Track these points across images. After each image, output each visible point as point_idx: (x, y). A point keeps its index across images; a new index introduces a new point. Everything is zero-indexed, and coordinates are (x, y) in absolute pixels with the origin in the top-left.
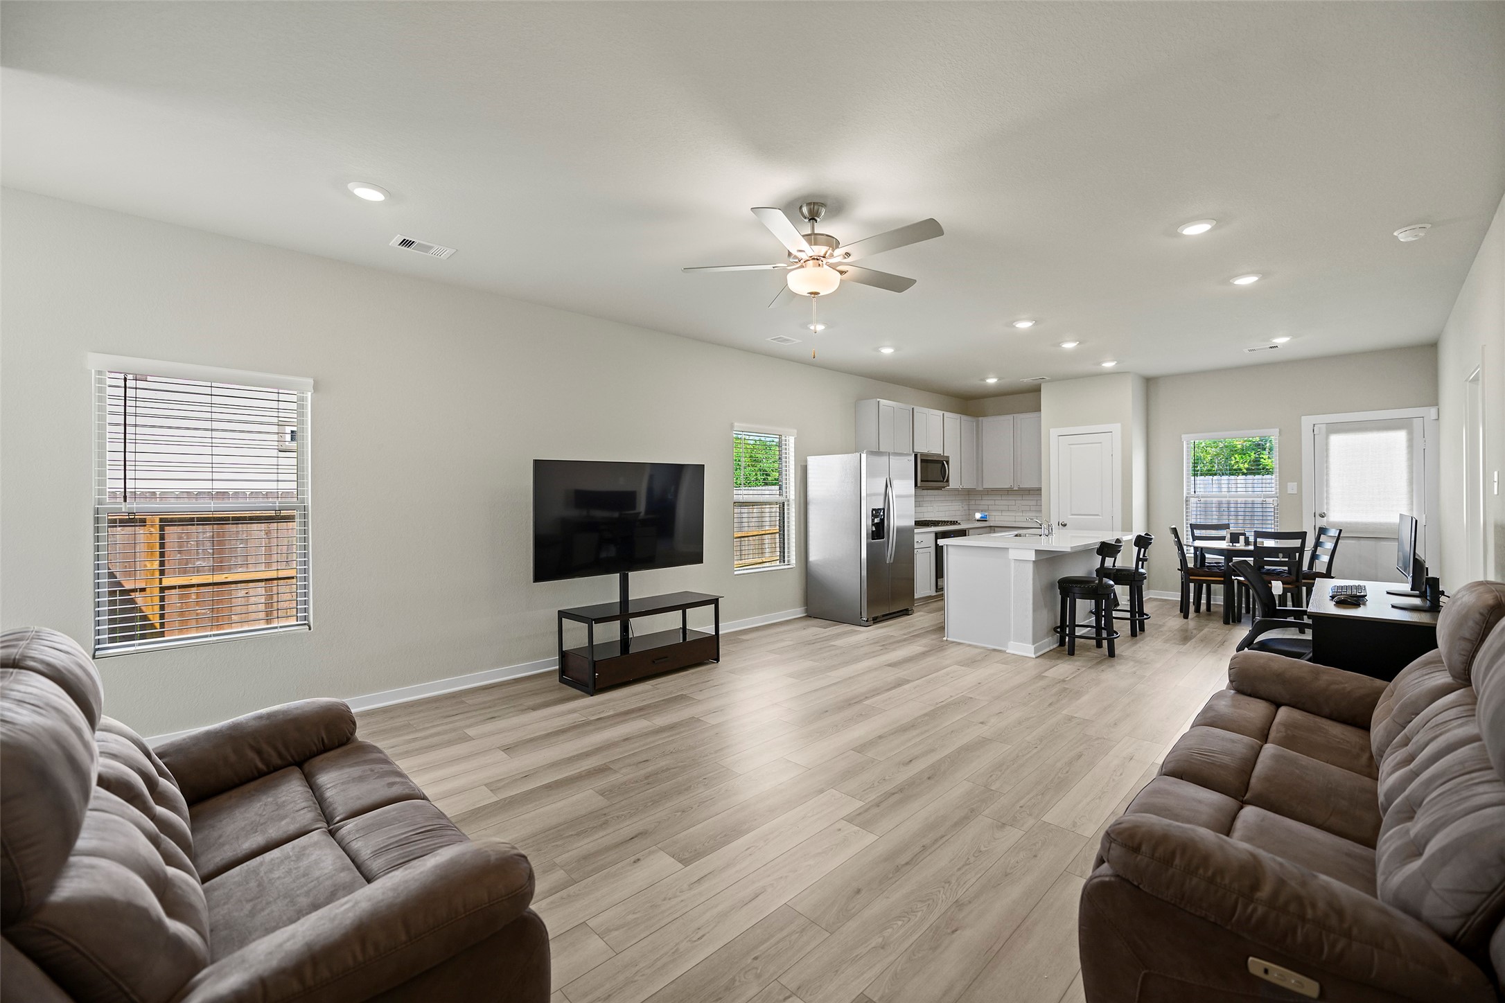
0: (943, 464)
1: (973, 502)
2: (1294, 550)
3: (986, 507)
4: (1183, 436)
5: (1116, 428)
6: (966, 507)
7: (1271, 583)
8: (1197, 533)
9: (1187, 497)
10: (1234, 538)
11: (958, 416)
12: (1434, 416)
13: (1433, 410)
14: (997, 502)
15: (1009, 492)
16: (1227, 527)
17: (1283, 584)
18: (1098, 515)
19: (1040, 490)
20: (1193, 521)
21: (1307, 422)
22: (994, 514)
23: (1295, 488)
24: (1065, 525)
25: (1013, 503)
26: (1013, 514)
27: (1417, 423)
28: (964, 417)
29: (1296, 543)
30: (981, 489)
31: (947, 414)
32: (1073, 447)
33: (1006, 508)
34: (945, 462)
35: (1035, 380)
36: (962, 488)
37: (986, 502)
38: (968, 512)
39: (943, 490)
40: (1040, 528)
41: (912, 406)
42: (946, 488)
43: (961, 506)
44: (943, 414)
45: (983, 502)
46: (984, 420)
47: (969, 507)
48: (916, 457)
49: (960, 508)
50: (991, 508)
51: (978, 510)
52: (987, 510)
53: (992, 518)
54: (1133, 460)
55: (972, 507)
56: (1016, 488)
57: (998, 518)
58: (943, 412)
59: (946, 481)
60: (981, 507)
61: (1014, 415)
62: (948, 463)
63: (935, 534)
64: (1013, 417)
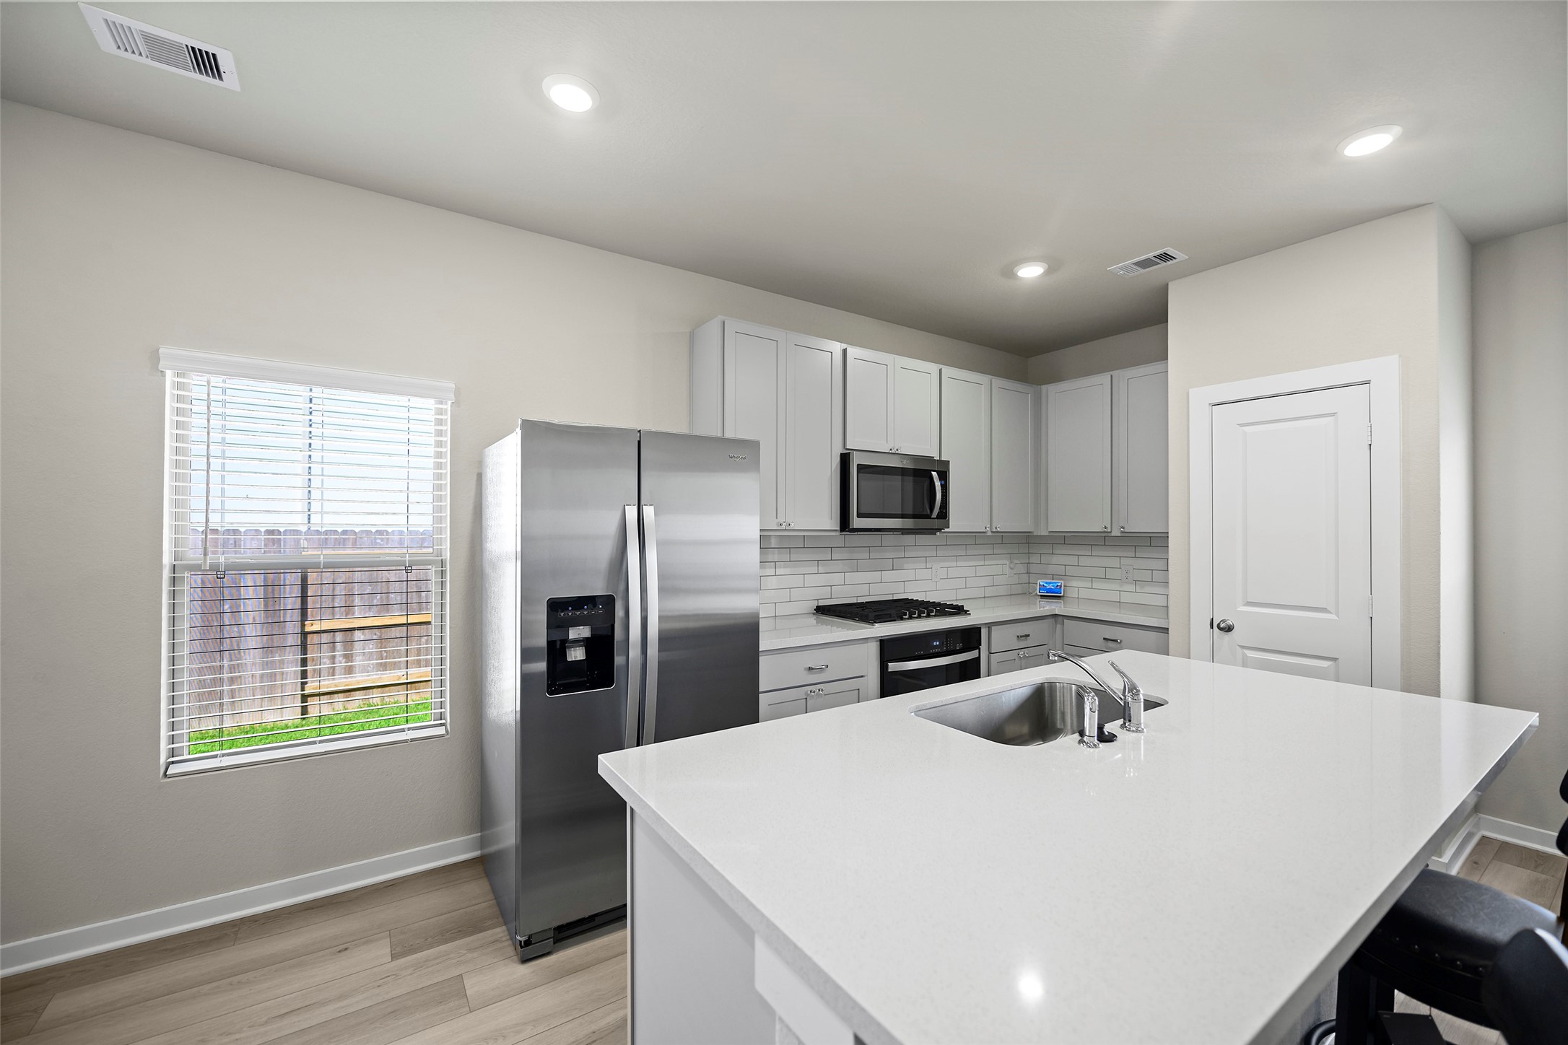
0: (931, 478)
1: (1035, 559)
3: (1060, 570)
5: (1384, 369)
6: (1022, 569)
11: (984, 379)
14: (1083, 560)
15: (1102, 540)
18: (1324, 611)
19: (1165, 536)
22: (1075, 583)
24: (1229, 629)
25: (1115, 562)
28: (998, 382)
30: (1044, 533)
31: (948, 371)
32: (1245, 428)
33: (1101, 573)
34: (934, 474)
35: (1144, 264)
36: (994, 530)
37: (1061, 560)
38: (1025, 578)
39: (938, 533)
40: (1166, 630)
41: (844, 346)
42: (946, 530)
43: (1007, 566)
44: (940, 370)
45: (1055, 559)
46: (1051, 390)
47: (1028, 568)
48: (845, 459)
49: (1007, 569)
50: (1070, 571)
51: (1045, 575)
52: (1064, 576)
53: (1072, 593)
54: (1441, 456)
55: (1034, 568)
56: (1116, 533)
57: (1084, 594)
58: (941, 366)
59: (938, 517)
60: (1051, 569)
61: (1111, 373)
62: (944, 476)
63: (879, 643)
64: (1112, 376)
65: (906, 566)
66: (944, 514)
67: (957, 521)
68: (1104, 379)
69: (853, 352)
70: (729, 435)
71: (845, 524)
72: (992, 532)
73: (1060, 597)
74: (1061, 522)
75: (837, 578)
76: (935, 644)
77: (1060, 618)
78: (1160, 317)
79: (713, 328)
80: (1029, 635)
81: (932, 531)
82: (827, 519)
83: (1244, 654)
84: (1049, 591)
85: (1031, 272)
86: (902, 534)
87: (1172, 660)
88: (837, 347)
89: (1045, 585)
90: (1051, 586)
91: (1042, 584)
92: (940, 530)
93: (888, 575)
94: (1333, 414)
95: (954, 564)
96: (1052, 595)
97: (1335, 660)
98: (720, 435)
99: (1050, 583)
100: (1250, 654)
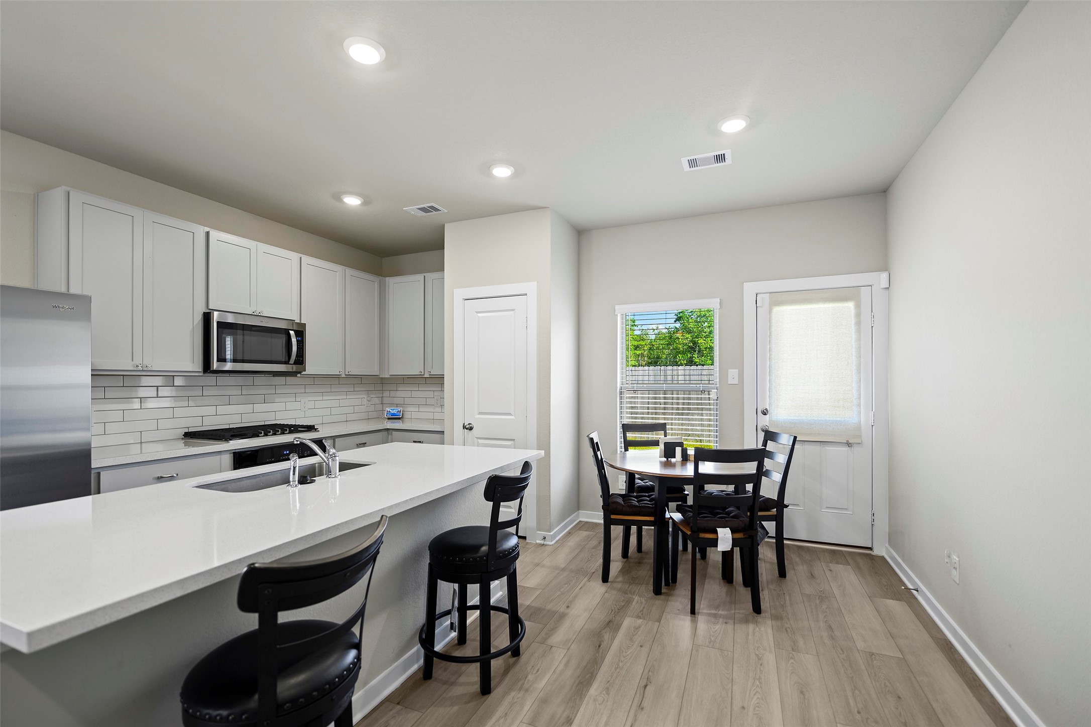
1: (386, 394)
2: (747, 478)
3: (400, 401)
4: (617, 307)
5: (531, 288)
6: (377, 401)
7: (716, 532)
8: (631, 436)
9: (621, 388)
10: (669, 451)
11: (339, 268)
12: (885, 284)
13: (884, 276)
14: (415, 394)
15: (421, 380)
16: (662, 427)
17: (733, 532)
18: (509, 414)
19: (443, 377)
20: (626, 421)
21: (750, 289)
22: (410, 409)
23: (736, 376)
24: (471, 429)
25: (431, 394)
26: (431, 410)
27: (865, 292)
28: (350, 272)
29: (750, 468)
31: (306, 259)
32: (479, 315)
33: (423, 401)
34: (292, 333)
35: (424, 210)
36: (347, 374)
37: (403, 393)
38: (379, 407)
39: (299, 375)
40: (442, 432)
41: (207, 229)
42: (304, 373)
43: (365, 399)
44: (301, 258)
45: (399, 394)
46: (391, 281)
47: (382, 401)
48: (207, 318)
49: (365, 401)
50: (407, 401)
51: (391, 405)
52: (404, 404)
53: (407, 415)
54: (551, 334)
55: (386, 400)
56: (426, 375)
57: (414, 415)
58: (301, 255)
59: (296, 363)
60: (396, 401)
61: (425, 274)
62: (300, 334)
63: (232, 455)
64: (424, 276)
65: (277, 400)
66: (300, 360)
67: (312, 366)
68: (420, 277)
69: (215, 235)
70: (73, 291)
71: (207, 367)
72: (346, 375)
73: (400, 418)
74: (397, 369)
75: (211, 410)
76: (285, 453)
77: (391, 431)
78: (437, 245)
79: (58, 194)
80: (366, 443)
81: (293, 374)
82: (191, 362)
83: (478, 442)
84: (393, 414)
85: (352, 201)
86: (273, 376)
87: (446, 447)
88: (201, 230)
89: (391, 411)
90: (395, 412)
91: (388, 410)
92: (300, 373)
93: (259, 407)
94: (514, 310)
95: (321, 398)
96: (394, 418)
97: (514, 440)
98: (63, 290)
99: (394, 409)
100: (481, 441)
